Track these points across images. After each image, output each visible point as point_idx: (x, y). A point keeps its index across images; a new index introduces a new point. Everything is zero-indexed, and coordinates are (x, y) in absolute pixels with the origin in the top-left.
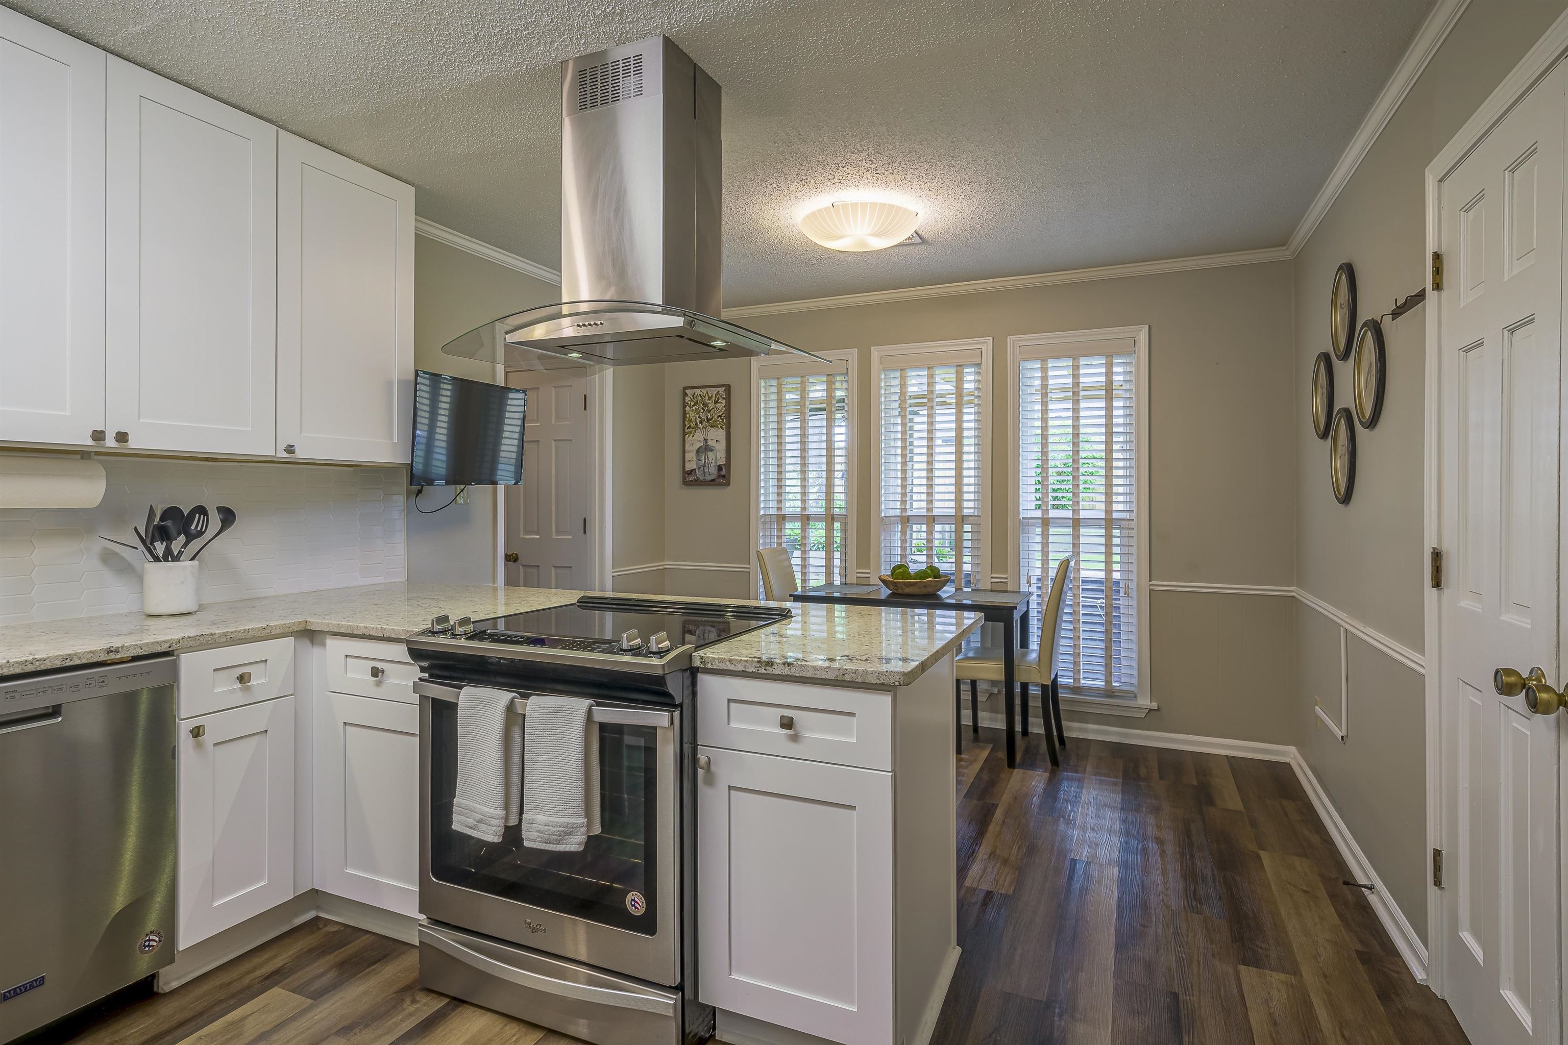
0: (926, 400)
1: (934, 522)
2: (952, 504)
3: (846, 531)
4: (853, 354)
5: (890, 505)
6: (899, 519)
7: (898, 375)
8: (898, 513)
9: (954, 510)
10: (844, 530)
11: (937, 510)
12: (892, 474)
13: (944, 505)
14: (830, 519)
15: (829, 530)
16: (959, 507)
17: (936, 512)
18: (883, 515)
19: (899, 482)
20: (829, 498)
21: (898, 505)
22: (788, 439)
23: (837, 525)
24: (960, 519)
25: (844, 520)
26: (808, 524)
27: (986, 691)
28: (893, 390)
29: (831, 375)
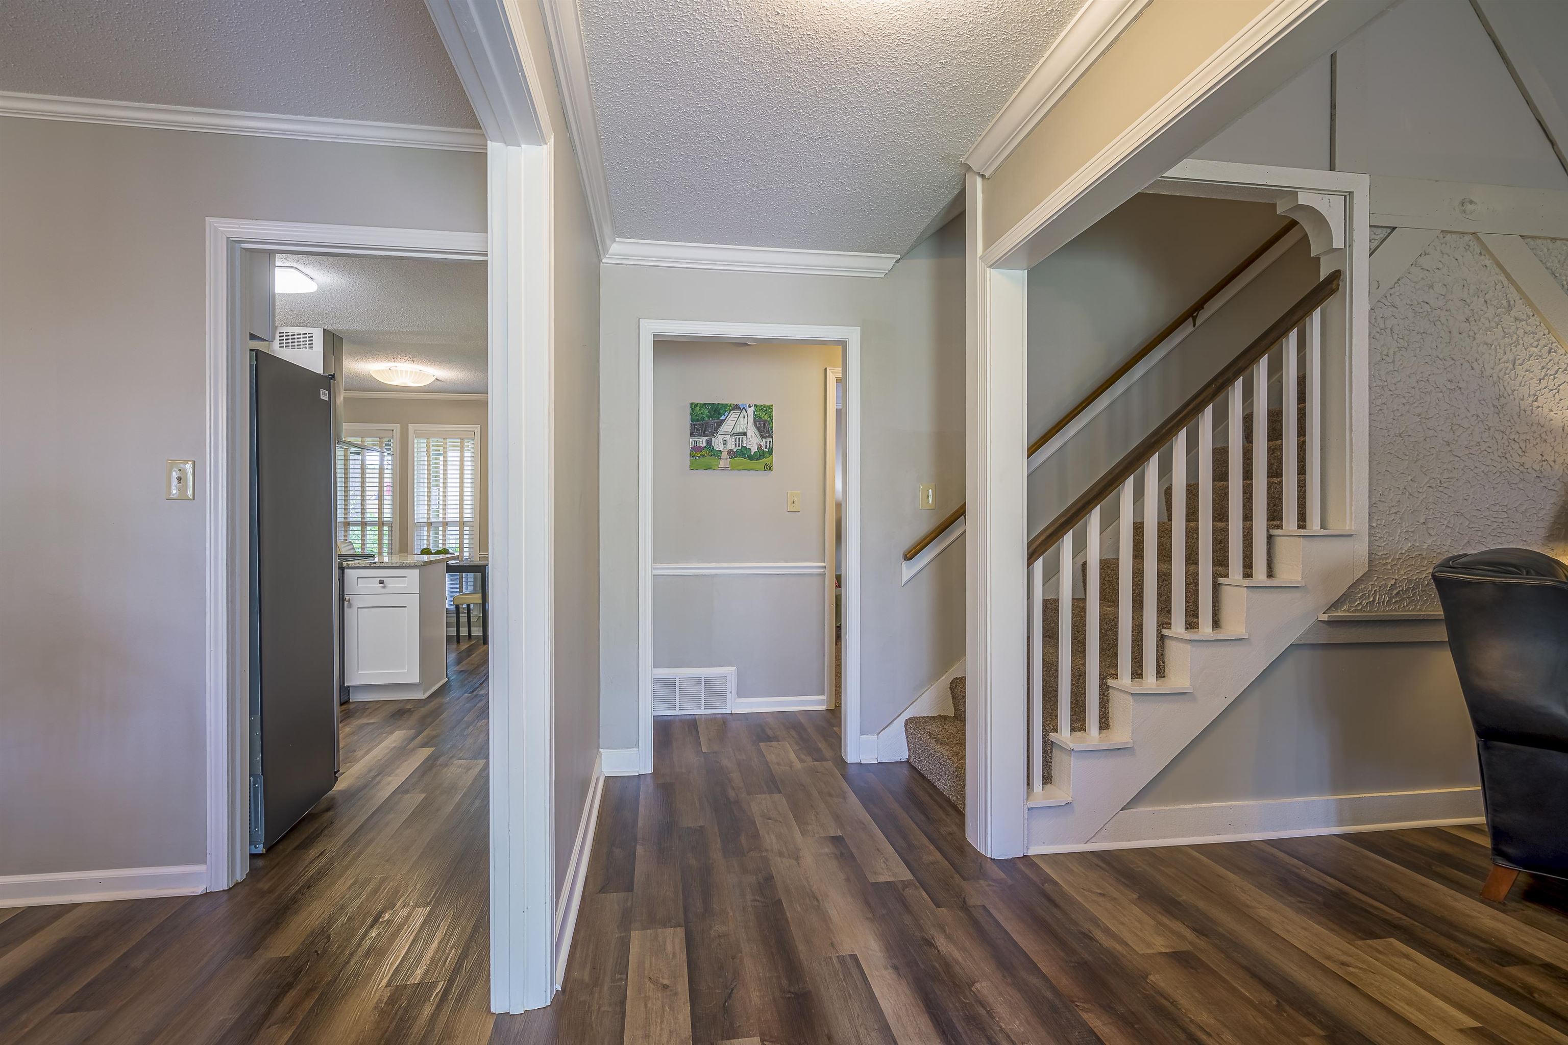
0: (442, 444)
1: (447, 525)
2: (458, 515)
3: (392, 531)
4: (397, 427)
5: (420, 514)
6: (426, 523)
7: (425, 441)
8: (425, 520)
9: (458, 519)
10: (391, 531)
11: (449, 519)
12: (421, 498)
13: (453, 515)
14: (381, 524)
15: (380, 531)
16: (461, 517)
17: (448, 520)
18: (416, 522)
19: (426, 503)
20: (381, 512)
21: (426, 516)
22: (351, 475)
23: (386, 528)
24: (462, 524)
25: (390, 525)
26: (366, 528)
27: (476, 616)
28: (422, 450)
29: (382, 438)
